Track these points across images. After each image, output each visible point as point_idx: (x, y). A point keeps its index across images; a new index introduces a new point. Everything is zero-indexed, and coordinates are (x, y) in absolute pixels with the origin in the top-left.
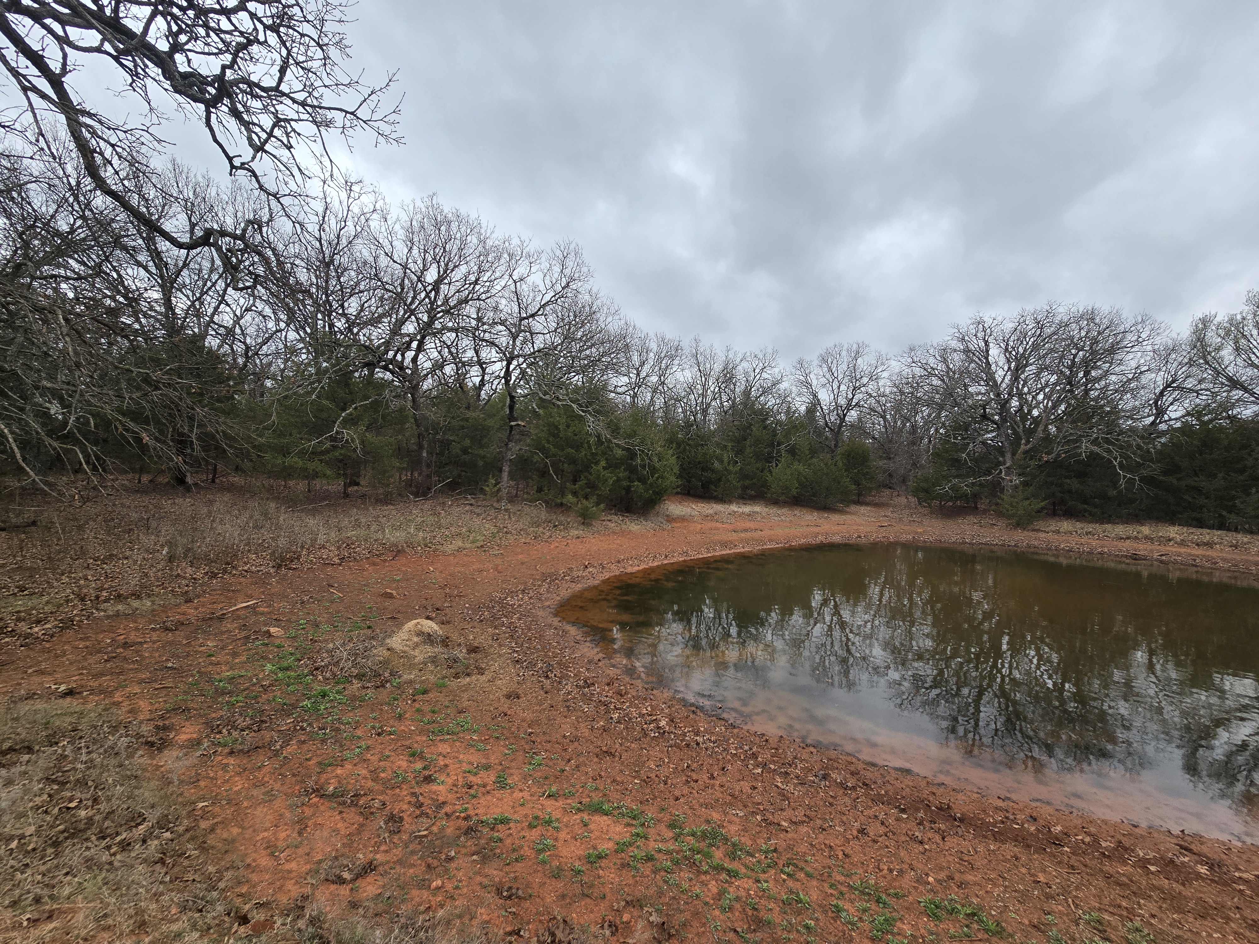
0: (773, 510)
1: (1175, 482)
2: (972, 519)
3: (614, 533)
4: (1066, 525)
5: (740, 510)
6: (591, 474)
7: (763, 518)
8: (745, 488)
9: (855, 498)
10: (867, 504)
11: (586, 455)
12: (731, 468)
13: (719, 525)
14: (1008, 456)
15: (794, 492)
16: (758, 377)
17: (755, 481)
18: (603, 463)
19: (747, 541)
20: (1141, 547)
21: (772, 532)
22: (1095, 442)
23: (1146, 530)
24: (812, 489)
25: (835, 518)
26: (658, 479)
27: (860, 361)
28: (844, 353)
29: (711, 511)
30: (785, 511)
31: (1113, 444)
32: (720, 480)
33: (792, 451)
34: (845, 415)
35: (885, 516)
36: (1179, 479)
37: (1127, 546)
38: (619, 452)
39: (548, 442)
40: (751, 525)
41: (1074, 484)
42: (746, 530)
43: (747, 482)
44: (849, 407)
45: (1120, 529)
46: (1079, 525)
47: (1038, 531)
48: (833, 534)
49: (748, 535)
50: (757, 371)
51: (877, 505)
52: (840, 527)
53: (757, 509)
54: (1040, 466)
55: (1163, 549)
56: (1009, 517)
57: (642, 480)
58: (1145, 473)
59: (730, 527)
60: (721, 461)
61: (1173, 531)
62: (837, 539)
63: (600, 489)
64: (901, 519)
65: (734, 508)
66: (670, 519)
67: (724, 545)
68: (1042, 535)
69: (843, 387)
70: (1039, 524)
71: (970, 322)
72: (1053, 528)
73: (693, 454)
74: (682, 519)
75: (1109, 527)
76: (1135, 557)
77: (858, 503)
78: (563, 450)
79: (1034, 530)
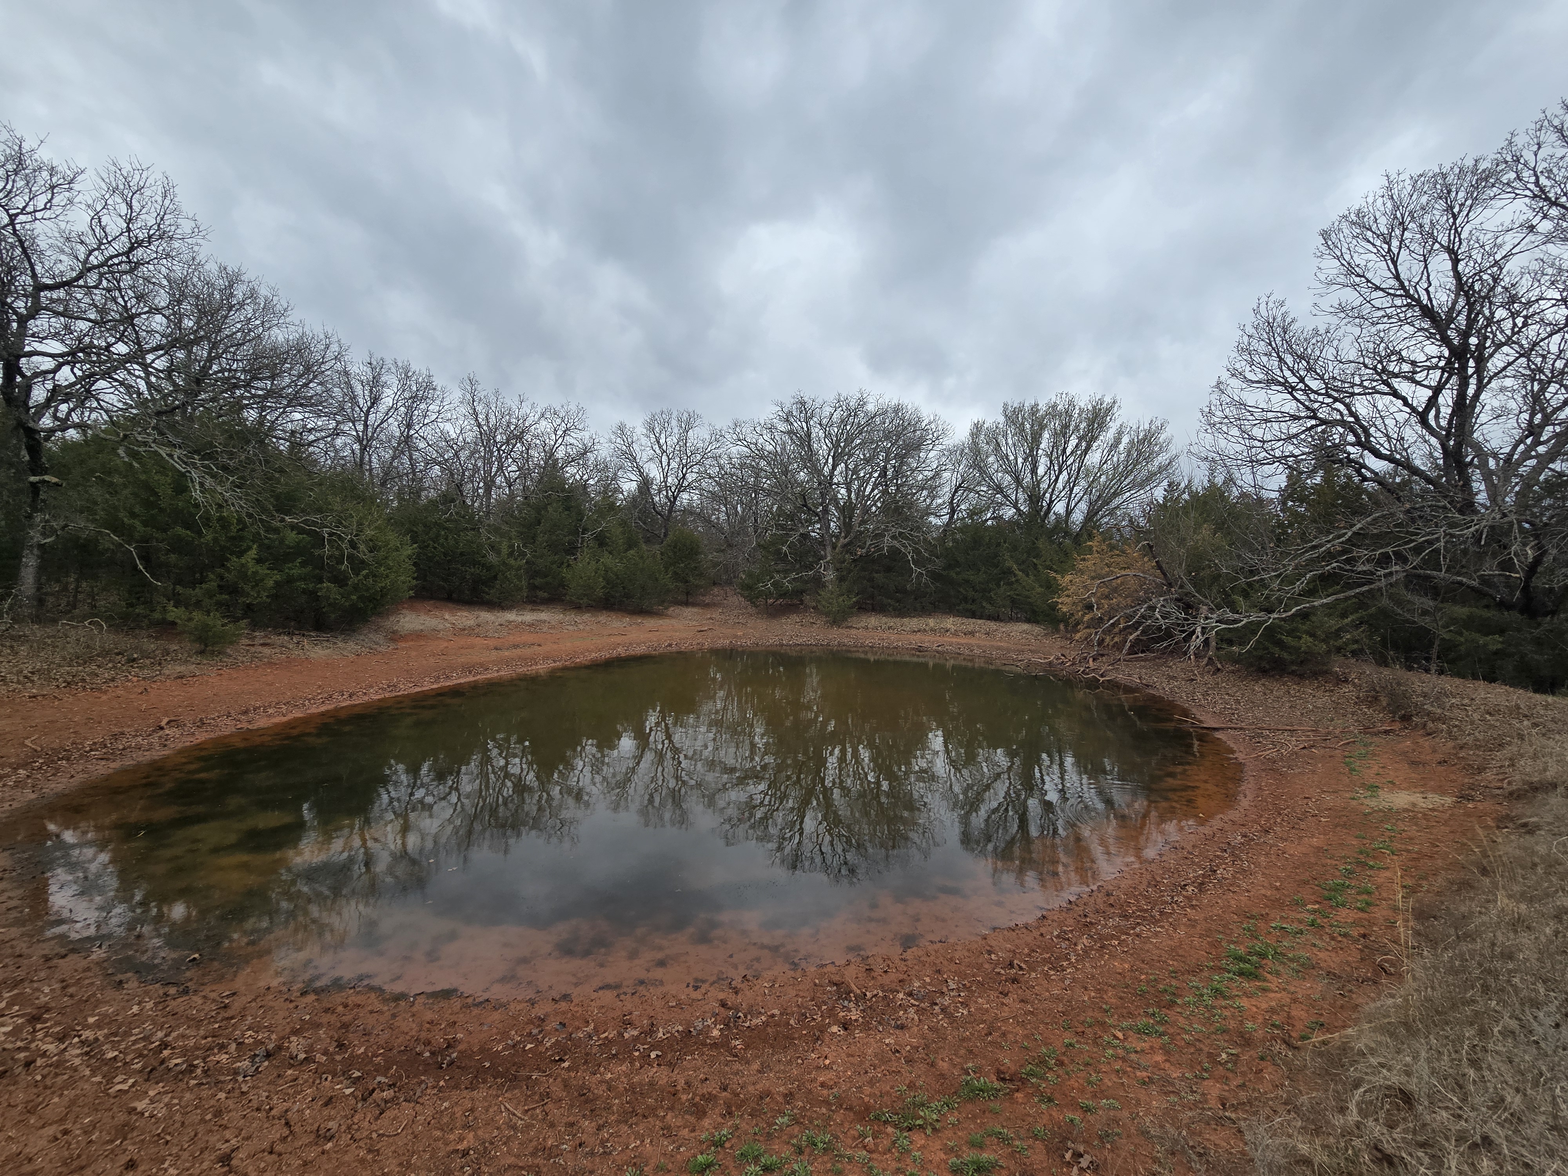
0: (572, 617)
1: (954, 575)
2: (795, 618)
3: (271, 664)
4: (873, 620)
5: (520, 619)
6: (228, 570)
7: (553, 627)
8: (533, 588)
9: (682, 597)
10: (694, 605)
11: (215, 540)
12: (512, 561)
13: (478, 641)
14: (829, 549)
15: (599, 592)
16: (560, 441)
17: (549, 579)
18: (253, 553)
19: (507, 662)
20: (927, 638)
21: (555, 647)
22: (894, 537)
23: (931, 622)
24: (624, 588)
25: (651, 623)
26: (366, 577)
27: (690, 433)
28: (674, 423)
29: (471, 622)
30: (587, 617)
31: (907, 539)
32: (495, 577)
33: (601, 541)
34: (675, 498)
35: (711, 618)
36: (958, 574)
37: (916, 640)
38: (292, 537)
39: (133, 515)
40: (528, 638)
41: (879, 577)
42: (516, 646)
43: (538, 581)
44: (680, 488)
45: (914, 623)
46: (884, 619)
47: (851, 627)
48: (638, 644)
49: (518, 652)
50: (559, 433)
51: (707, 606)
52: (650, 635)
53: (544, 616)
54: (854, 561)
55: (941, 640)
56: (827, 614)
57: (340, 580)
58: (930, 567)
59: (491, 643)
60: (498, 552)
61: (950, 622)
62: (641, 650)
63: (248, 595)
64: (726, 622)
65: (511, 616)
66: (395, 637)
67: (469, 669)
68: (854, 632)
69: (674, 464)
70: (853, 621)
71: (792, 401)
72: (863, 624)
73: (452, 542)
74: (418, 635)
75: (906, 620)
76: (920, 649)
77: (686, 604)
78: (165, 531)
79: (847, 627)
